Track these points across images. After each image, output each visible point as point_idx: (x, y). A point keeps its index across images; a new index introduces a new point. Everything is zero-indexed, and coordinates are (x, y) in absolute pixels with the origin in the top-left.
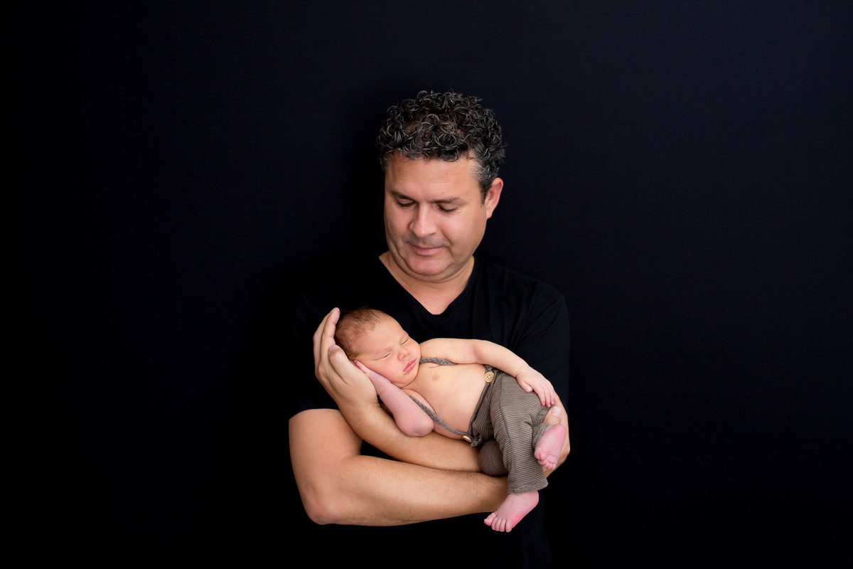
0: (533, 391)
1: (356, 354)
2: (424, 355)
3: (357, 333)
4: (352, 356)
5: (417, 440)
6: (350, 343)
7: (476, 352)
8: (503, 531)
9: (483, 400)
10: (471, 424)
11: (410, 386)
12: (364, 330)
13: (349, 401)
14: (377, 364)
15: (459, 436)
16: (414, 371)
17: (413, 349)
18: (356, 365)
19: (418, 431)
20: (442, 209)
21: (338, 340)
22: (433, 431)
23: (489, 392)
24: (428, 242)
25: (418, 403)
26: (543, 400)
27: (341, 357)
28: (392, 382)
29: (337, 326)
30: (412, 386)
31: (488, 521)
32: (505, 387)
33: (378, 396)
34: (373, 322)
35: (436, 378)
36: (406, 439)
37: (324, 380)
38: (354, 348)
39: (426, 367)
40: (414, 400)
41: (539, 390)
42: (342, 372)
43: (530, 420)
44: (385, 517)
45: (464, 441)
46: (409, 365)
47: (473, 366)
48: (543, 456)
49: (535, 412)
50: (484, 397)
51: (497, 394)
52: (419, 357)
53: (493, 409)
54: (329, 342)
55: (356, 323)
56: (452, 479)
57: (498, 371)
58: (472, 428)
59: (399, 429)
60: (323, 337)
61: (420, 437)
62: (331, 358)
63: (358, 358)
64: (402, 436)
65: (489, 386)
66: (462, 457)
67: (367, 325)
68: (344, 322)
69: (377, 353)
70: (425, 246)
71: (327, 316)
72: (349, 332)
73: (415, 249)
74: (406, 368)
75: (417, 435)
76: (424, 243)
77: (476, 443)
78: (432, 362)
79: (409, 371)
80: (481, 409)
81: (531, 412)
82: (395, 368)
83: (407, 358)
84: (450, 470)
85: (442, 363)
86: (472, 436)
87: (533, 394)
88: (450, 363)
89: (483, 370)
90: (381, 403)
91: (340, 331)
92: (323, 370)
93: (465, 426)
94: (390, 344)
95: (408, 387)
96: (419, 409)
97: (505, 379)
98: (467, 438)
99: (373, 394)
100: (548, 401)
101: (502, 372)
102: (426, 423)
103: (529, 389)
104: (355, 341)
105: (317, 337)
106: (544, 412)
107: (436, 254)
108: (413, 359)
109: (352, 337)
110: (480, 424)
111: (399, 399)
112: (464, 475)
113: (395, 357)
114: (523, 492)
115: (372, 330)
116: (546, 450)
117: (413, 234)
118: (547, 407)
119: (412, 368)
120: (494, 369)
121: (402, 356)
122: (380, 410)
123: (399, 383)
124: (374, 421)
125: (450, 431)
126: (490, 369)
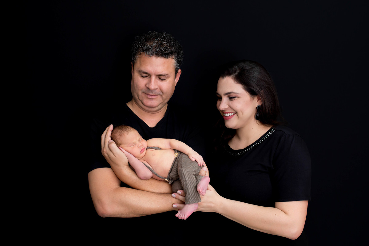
0: (195, 160)
1: (120, 144)
2: (148, 146)
3: (120, 135)
4: (118, 145)
5: (145, 181)
6: (118, 140)
7: (170, 145)
8: (183, 219)
9: (174, 164)
10: (169, 174)
11: (143, 159)
12: (124, 134)
13: (117, 164)
14: (129, 149)
15: (163, 180)
16: (144, 153)
17: (144, 143)
18: (119, 148)
19: (145, 178)
20: (160, 79)
21: (112, 138)
22: (152, 178)
23: (177, 161)
24: (154, 92)
25: (146, 166)
26: (199, 164)
27: (114, 145)
28: (135, 157)
29: (112, 132)
30: (144, 159)
31: (177, 215)
32: (184, 159)
33: (129, 163)
34: (128, 131)
35: (154, 155)
36: (141, 181)
37: (106, 155)
38: (119, 142)
39: (150, 150)
40: (145, 164)
41: (198, 160)
42: (114, 152)
43: (194, 173)
44: (132, 213)
45: (165, 181)
46: (142, 150)
47: (169, 150)
48: (200, 191)
49: (196, 169)
50: (174, 163)
51: (180, 162)
52: (146, 147)
53: (179, 169)
54: (109, 139)
55: (120, 131)
56: (160, 197)
57: (180, 152)
58: (169, 176)
59: (138, 176)
60: (106, 136)
61: (146, 180)
62: (110, 145)
63: (120, 146)
64: (139, 179)
65: (177, 158)
66: (165, 188)
67: (125, 132)
68: (115, 131)
69: (129, 144)
70: (152, 94)
71: (108, 127)
72: (117, 135)
73: (147, 96)
74: (141, 151)
75: (145, 179)
76: (152, 93)
77: (171, 182)
78: (152, 148)
79: (142, 152)
80: (173, 168)
81: (195, 169)
82: (137, 151)
83: (141, 147)
84: (159, 193)
85: (156, 149)
86: (169, 179)
87: (195, 162)
88: (159, 149)
89: (173, 152)
90: (130, 166)
91: (113, 134)
92: (105, 150)
93: (166, 175)
94: (135, 141)
95: (141, 159)
96: (147, 168)
97: (184, 156)
98: (167, 180)
99: (127, 162)
100: (201, 164)
101: (182, 153)
102: (149, 174)
103: (194, 160)
104: (120, 139)
105: (103, 136)
106: (200, 169)
107: (156, 98)
108: (144, 147)
109: (118, 137)
110: (173, 174)
111: (138, 164)
112: (166, 195)
113: (137, 146)
114: (192, 203)
115: (127, 134)
116: (202, 188)
117: (148, 88)
118: (201, 167)
119: (143, 151)
120: (178, 151)
121: (139, 146)
122: (129, 168)
123: (138, 157)
124: (127, 174)
125: (160, 177)
126: (177, 151)
